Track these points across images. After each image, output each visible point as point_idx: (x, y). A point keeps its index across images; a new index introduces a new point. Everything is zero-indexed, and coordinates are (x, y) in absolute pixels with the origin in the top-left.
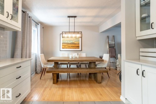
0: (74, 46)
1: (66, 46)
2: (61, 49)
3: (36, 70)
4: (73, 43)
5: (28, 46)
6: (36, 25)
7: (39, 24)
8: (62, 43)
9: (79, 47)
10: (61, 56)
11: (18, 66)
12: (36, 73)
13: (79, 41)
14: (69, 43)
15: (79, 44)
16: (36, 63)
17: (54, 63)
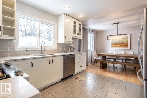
0: (123, 45)
1: (115, 45)
2: (111, 48)
3: (91, 61)
4: (122, 43)
5: (86, 46)
6: (91, 32)
7: (93, 31)
8: (112, 43)
9: (128, 46)
10: (109, 53)
11: (81, 54)
12: (92, 63)
13: (128, 40)
14: (117, 43)
15: (128, 43)
16: (92, 56)
17: (102, 56)
